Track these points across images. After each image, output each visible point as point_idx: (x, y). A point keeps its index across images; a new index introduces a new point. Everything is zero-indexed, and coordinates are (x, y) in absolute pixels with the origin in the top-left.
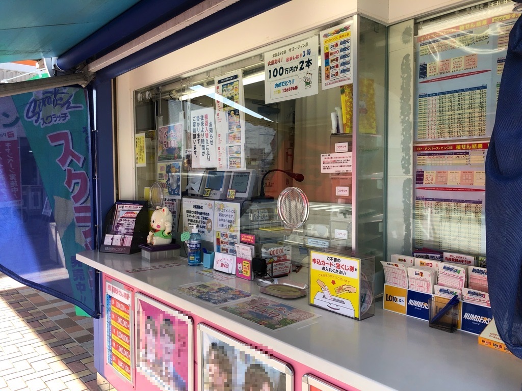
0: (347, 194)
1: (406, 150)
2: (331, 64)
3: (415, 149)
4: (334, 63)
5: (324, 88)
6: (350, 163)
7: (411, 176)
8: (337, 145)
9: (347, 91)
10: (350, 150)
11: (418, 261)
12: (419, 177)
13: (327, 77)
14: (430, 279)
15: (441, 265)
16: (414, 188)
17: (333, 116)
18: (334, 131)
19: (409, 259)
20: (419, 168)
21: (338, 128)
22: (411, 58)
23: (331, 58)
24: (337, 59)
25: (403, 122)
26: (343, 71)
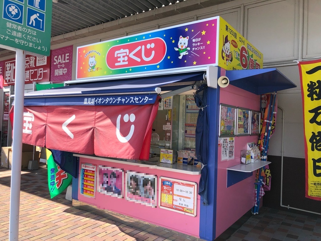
0: (170, 135)
1: (183, 125)
2: (166, 104)
3: (185, 125)
4: (167, 104)
5: (164, 109)
6: (171, 128)
7: (184, 131)
8: (167, 123)
9: (170, 110)
10: (170, 125)
11: (185, 151)
12: (186, 132)
13: (165, 106)
14: (188, 155)
15: (190, 151)
16: (185, 134)
17: (166, 116)
18: (167, 120)
19: (183, 151)
20: (186, 129)
21: (168, 119)
22: (185, 103)
23: (166, 102)
24: (168, 103)
25: (183, 118)
26: (169, 106)
